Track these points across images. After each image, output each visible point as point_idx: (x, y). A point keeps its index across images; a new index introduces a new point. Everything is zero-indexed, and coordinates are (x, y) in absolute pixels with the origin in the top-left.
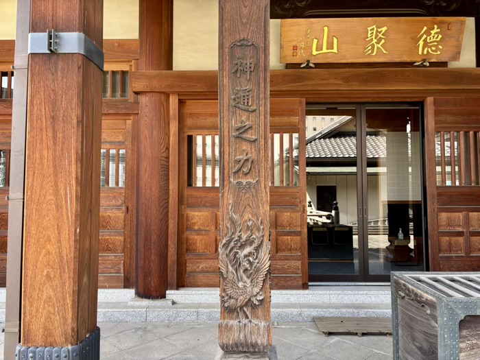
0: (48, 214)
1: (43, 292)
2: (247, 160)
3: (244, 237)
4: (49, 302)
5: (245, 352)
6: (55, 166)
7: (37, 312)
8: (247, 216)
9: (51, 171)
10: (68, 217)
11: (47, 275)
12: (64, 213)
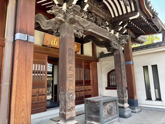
0: (23, 89)
1: (21, 115)
2: (71, 74)
3: (71, 92)
4: (23, 117)
5: (70, 120)
6: (26, 74)
7: (19, 122)
8: (71, 87)
9: (25, 76)
10: (29, 90)
11: (22, 109)
12: (28, 89)
